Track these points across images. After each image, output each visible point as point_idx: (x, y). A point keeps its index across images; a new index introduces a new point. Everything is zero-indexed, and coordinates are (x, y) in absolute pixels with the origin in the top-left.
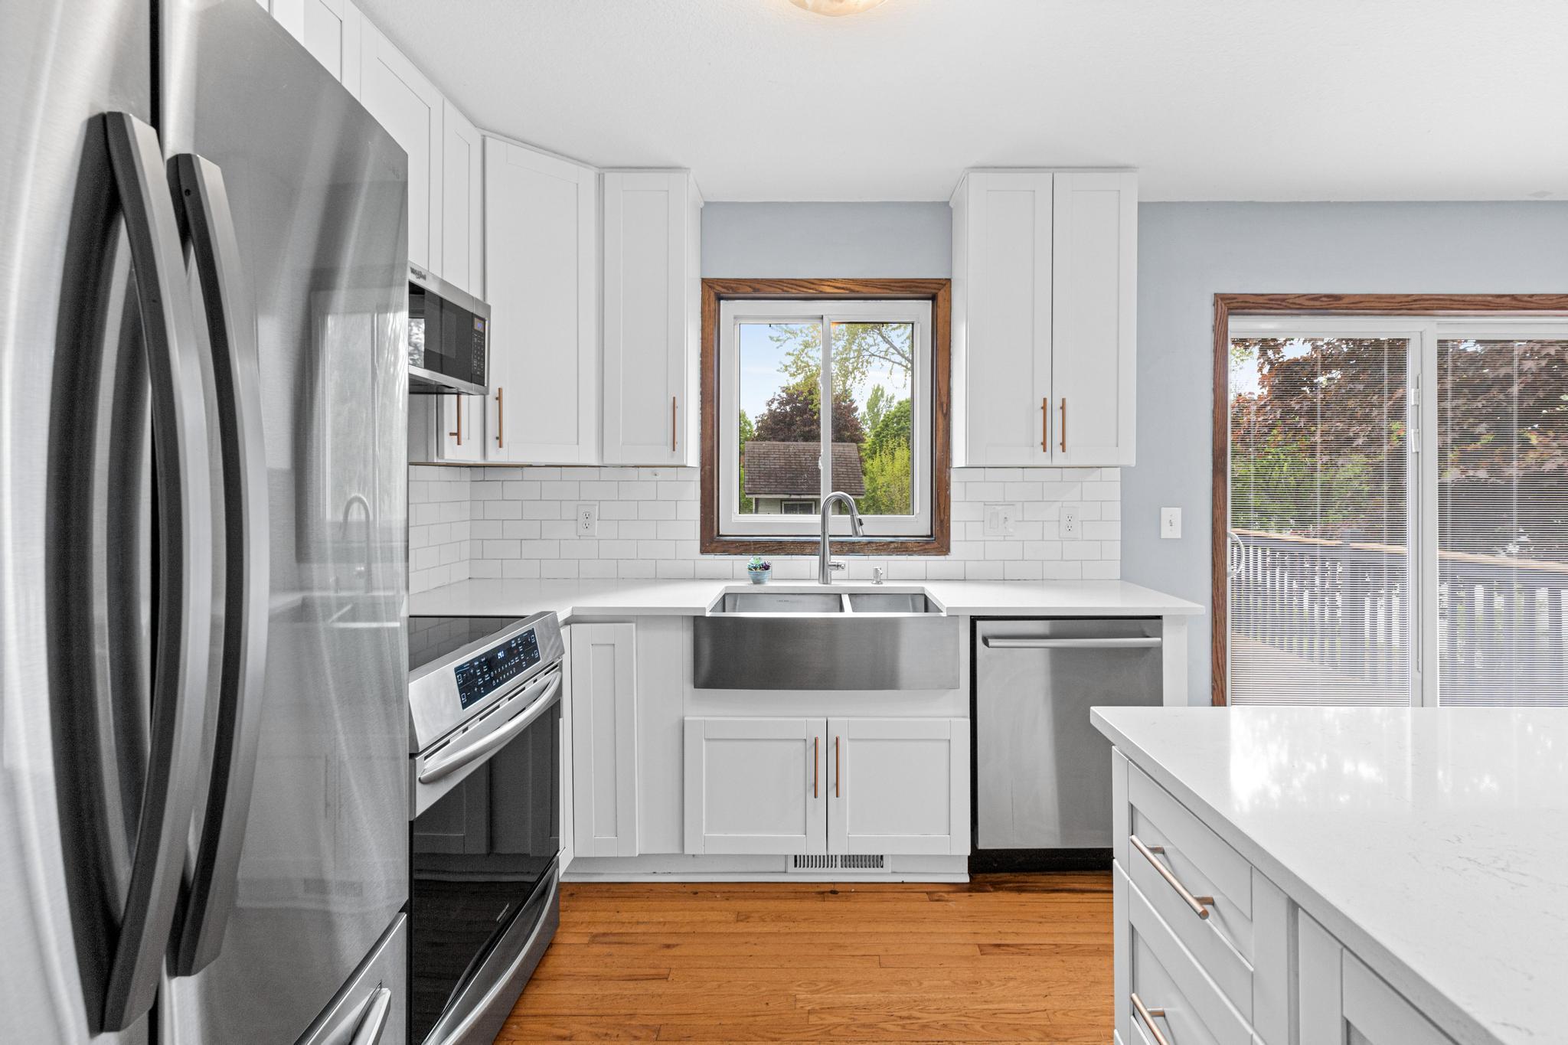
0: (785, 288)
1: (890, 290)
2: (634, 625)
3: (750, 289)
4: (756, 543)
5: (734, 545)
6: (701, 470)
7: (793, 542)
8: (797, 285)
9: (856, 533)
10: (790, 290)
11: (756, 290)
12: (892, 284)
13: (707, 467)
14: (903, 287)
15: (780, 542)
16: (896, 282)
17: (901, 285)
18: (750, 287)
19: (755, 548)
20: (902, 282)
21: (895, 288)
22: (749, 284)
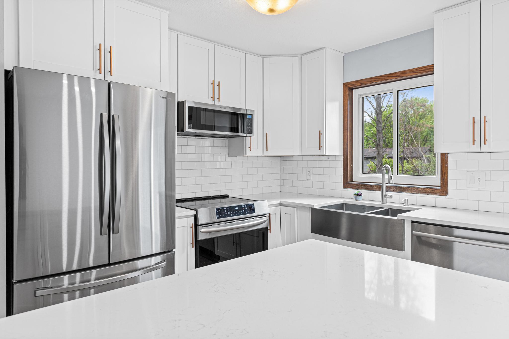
0: (373, 81)
1: (417, 73)
2: (296, 209)
3: (360, 84)
4: (362, 185)
5: (354, 186)
6: (343, 156)
7: (376, 186)
8: (377, 79)
9: (390, 182)
10: (375, 81)
11: (362, 84)
12: (418, 70)
13: (345, 155)
14: (423, 70)
15: (371, 185)
16: (420, 69)
17: (422, 69)
18: (360, 83)
19: (362, 187)
20: (423, 68)
21: (420, 72)
22: (359, 82)
